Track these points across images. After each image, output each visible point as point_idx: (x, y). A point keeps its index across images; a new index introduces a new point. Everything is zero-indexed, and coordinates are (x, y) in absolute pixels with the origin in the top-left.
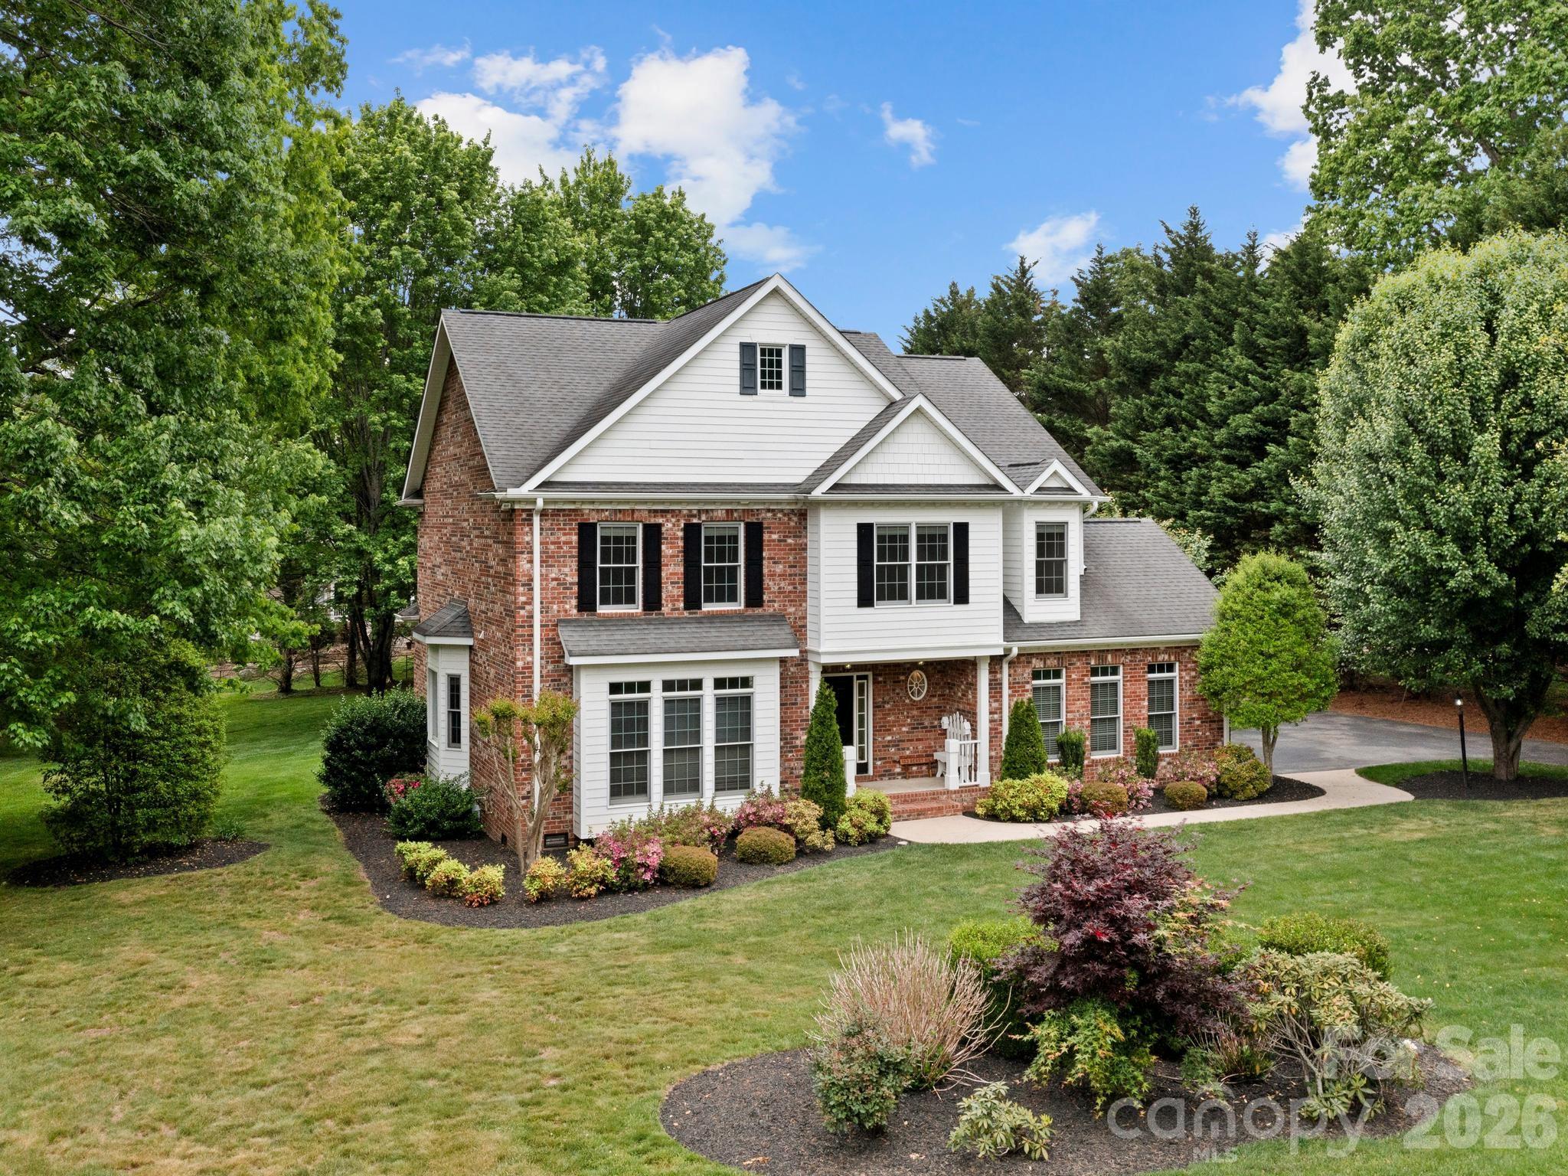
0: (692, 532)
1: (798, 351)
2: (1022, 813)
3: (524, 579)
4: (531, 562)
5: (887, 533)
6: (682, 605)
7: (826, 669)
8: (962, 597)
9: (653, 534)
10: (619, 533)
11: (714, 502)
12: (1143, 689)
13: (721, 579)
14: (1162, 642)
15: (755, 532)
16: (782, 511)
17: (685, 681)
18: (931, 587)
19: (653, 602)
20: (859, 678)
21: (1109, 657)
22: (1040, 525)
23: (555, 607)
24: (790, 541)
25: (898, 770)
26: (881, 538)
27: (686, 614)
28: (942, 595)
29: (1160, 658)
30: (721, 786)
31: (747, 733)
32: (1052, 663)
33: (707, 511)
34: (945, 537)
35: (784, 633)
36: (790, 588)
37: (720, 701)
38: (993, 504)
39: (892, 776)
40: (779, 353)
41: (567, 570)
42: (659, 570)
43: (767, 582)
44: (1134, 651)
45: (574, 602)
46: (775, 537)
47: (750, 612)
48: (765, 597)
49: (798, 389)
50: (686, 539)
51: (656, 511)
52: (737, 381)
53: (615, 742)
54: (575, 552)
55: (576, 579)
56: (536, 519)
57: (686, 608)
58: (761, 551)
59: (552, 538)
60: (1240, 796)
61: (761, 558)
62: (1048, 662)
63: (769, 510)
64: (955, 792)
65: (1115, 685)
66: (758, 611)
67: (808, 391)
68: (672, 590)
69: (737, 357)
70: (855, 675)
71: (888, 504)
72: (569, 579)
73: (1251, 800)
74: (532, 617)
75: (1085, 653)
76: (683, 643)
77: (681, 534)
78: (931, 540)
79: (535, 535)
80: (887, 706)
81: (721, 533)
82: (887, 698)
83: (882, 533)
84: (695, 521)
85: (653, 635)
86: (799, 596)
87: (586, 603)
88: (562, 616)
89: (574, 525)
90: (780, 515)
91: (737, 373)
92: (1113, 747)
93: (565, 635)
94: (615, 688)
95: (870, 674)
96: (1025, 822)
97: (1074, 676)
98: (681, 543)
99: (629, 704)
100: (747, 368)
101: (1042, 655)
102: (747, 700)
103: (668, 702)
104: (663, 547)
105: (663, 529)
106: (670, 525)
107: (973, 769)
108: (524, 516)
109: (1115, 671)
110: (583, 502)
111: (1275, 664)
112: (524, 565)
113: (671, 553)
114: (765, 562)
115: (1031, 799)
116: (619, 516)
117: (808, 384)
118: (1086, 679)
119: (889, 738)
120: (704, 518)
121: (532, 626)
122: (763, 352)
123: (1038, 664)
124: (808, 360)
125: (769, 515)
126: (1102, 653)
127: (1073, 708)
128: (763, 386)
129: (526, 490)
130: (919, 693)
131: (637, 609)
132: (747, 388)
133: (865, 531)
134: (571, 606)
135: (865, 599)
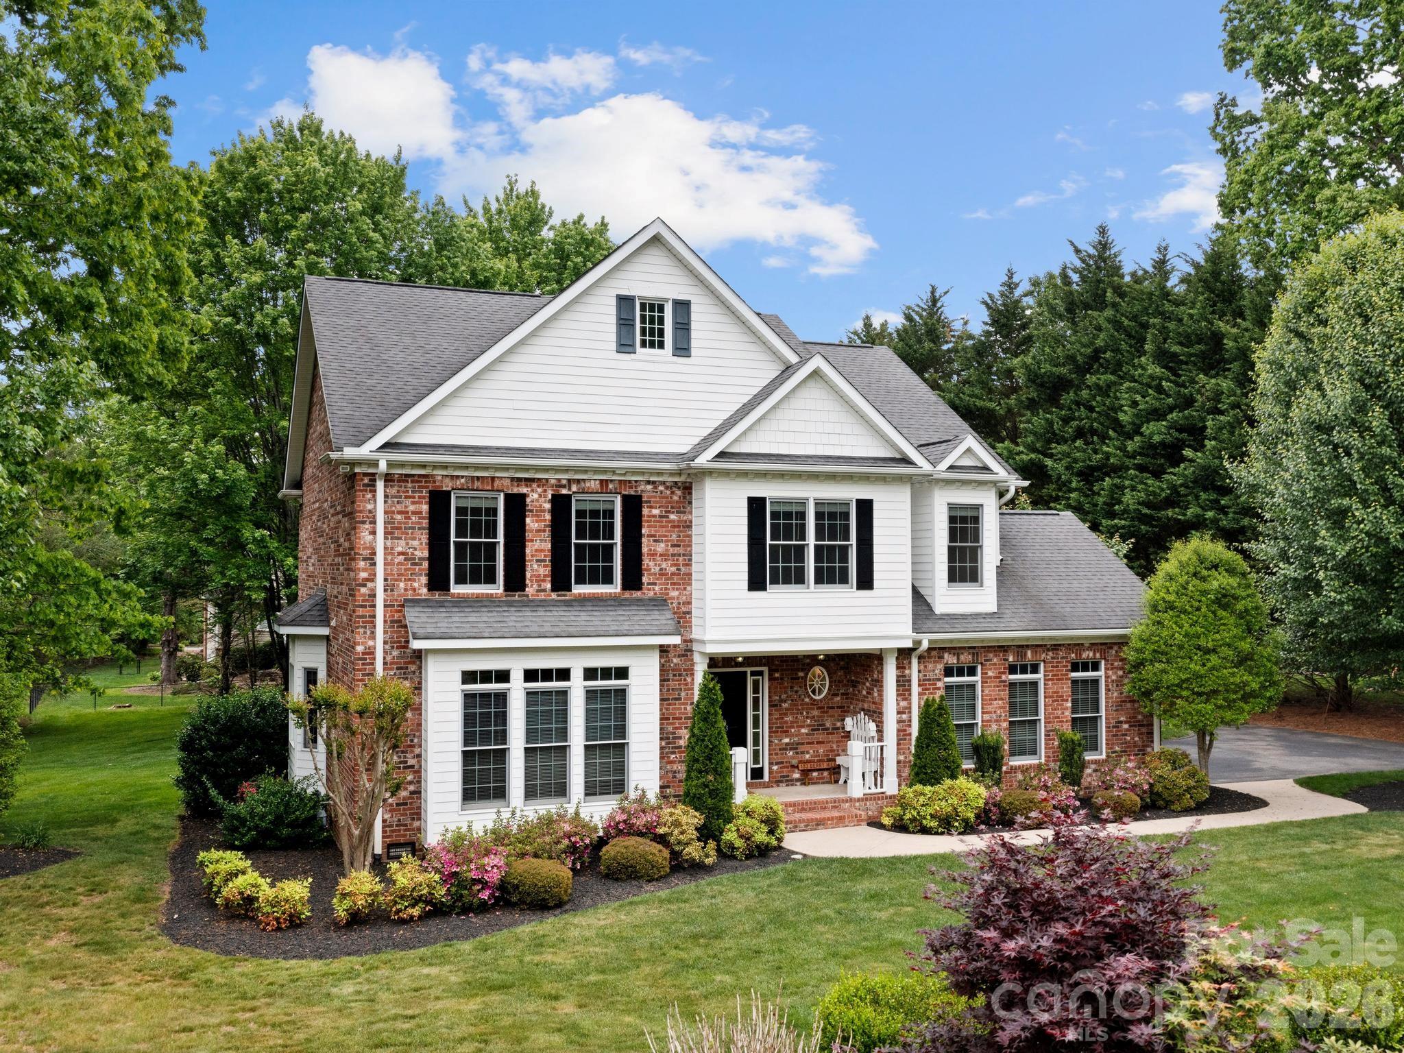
0: (560, 504)
1: (682, 307)
2: (934, 824)
3: (366, 553)
4: (374, 533)
5: (782, 509)
6: (549, 586)
7: (713, 661)
8: (866, 581)
9: (516, 506)
10: (476, 504)
11: (585, 470)
12: (1066, 689)
13: (594, 558)
14: (1086, 637)
15: (633, 506)
16: (663, 483)
17: (550, 671)
18: (831, 570)
19: (515, 582)
20: (753, 674)
21: (1029, 653)
22: (952, 507)
23: (402, 585)
24: (672, 517)
25: (797, 776)
26: (775, 515)
27: (554, 596)
28: (844, 580)
29: (1084, 655)
30: (591, 790)
31: (621, 731)
32: (966, 658)
33: (578, 481)
34: (846, 516)
35: (664, 618)
36: (673, 569)
37: (591, 694)
38: (900, 479)
39: (790, 782)
40: (661, 308)
41: (416, 543)
42: (523, 547)
43: (646, 561)
44: (1056, 647)
45: (424, 580)
46: (656, 512)
47: (627, 595)
48: (645, 579)
49: (682, 349)
50: (553, 511)
51: (519, 480)
52: (614, 337)
53: (468, 738)
54: (425, 523)
55: (426, 554)
56: (380, 485)
57: (553, 590)
58: (640, 527)
59: (399, 507)
60: (1177, 807)
61: (640, 536)
62: (962, 657)
63: (649, 482)
64: (859, 800)
65: (1034, 684)
66: (637, 594)
67: (693, 352)
68: (537, 568)
69: (614, 310)
70: (749, 670)
71: (782, 476)
72: (418, 554)
73: (1187, 811)
74: (374, 596)
75: (1002, 649)
76: (547, 627)
77: (548, 506)
78: (831, 518)
79: (379, 503)
80: (785, 705)
81: (595, 507)
82: (784, 696)
83: (776, 508)
84: (564, 491)
85: (513, 618)
86: (683, 579)
87: (438, 581)
88: (410, 595)
89: (425, 492)
90: (661, 488)
91: (614, 328)
92: (1034, 752)
93: (413, 617)
94: (469, 677)
95: (765, 669)
96: (937, 833)
97: (990, 674)
98: (548, 517)
99: (485, 696)
100: (624, 323)
101: (956, 650)
102: (621, 693)
103: (530, 694)
104: (528, 520)
105: (528, 500)
106: (536, 496)
107: (879, 774)
108: (366, 481)
109: (1035, 669)
110: (435, 466)
111: (1214, 660)
112: (364, 536)
113: (537, 527)
114: (644, 540)
115: (944, 807)
116: (477, 484)
117: (694, 343)
118: (1004, 677)
119: (787, 740)
120: (574, 488)
121: (374, 606)
122: (643, 306)
123: (950, 659)
124: (694, 316)
125: (650, 487)
126: (1021, 648)
127: (989, 708)
128: (643, 344)
129: (366, 450)
130: (820, 692)
131: (497, 589)
132: (625, 346)
133: (756, 506)
134: (420, 584)
135: (756, 582)
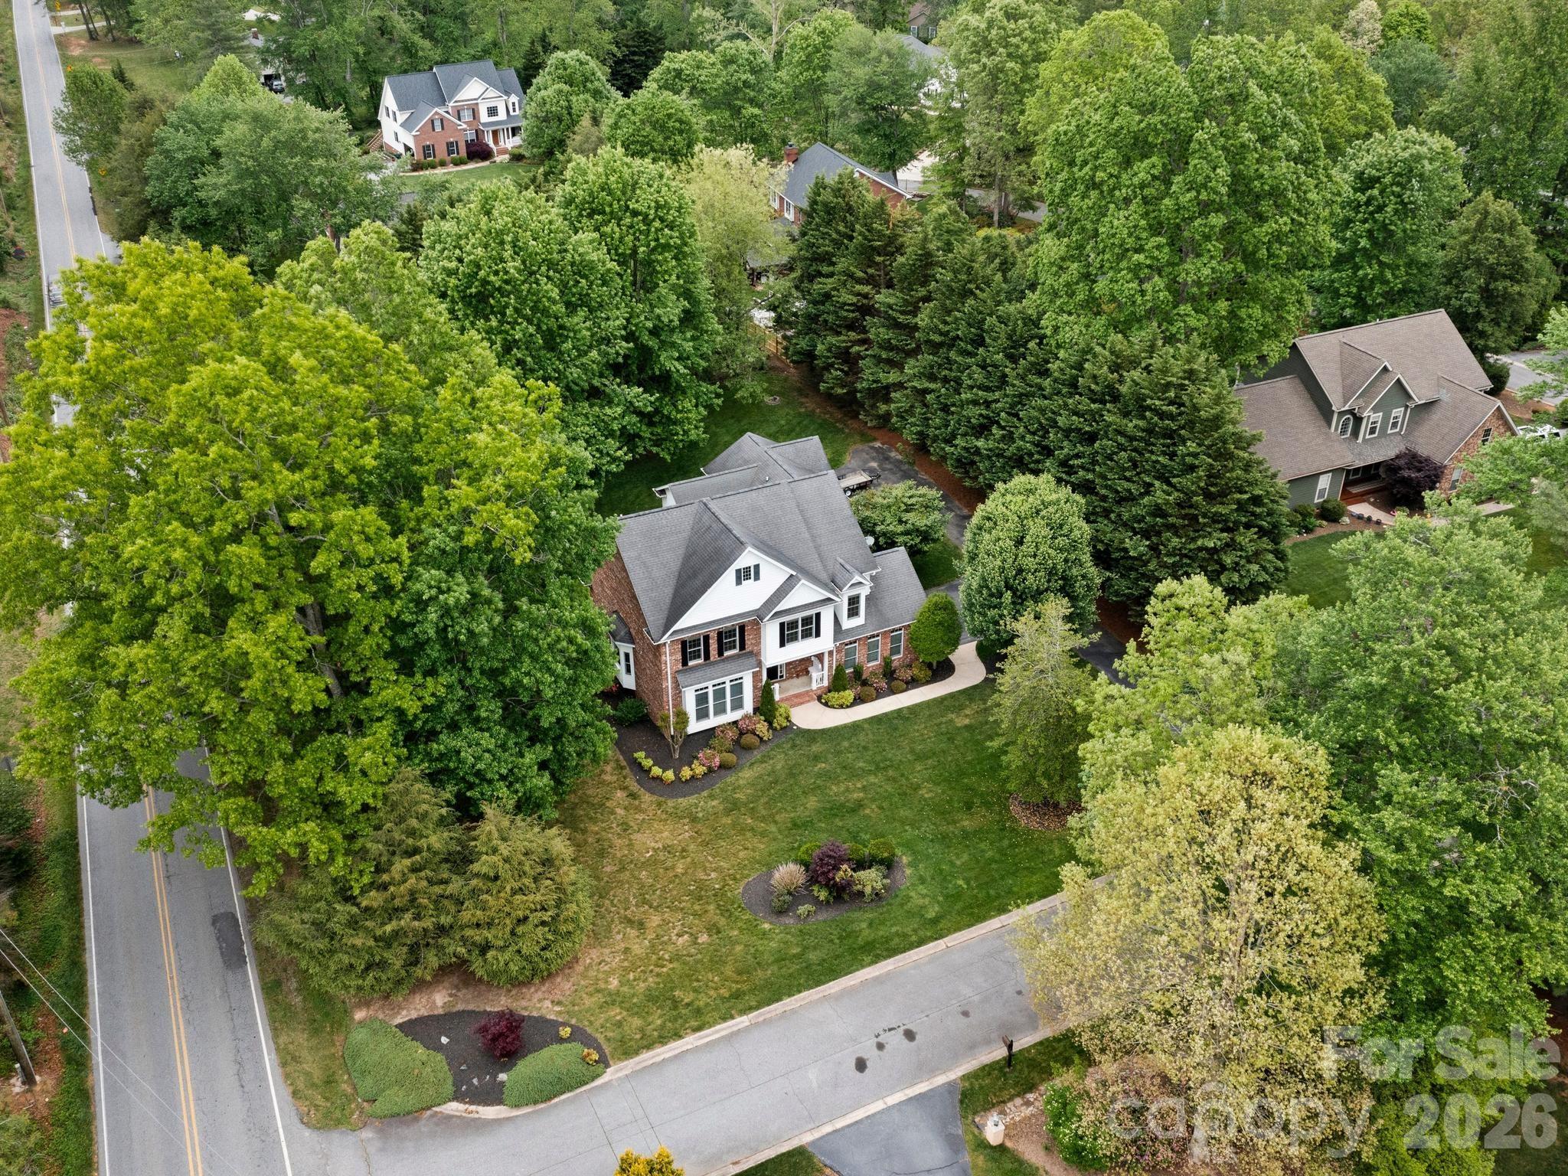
0: (720, 634)
1: (757, 567)
2: (837, 706)
3: (664, 662)
4: (666, 658)
5: (790, 622)
6: (717, 655)
7: (769, 669)
8: (818, 634)
10: (695, 639)
11: (727, 622)
12: (890, 639)
13: (730, 645)
15: (742, 628)
16: (751, 619)
17: (720, 683)
18: (807, 635)
19: (707, 657)
22: (849, 598)
23: (675, 667)
24: (755, 631)
25: (795, 675)
27: (719, 658)
28: (811, 636)
29: (896, 629)
31: (741, 692)
33: (725, 625)
34: (811, 619)
35: (753, 661)
36: (755, 643)
37: (732, 686)
38: (829, 604)
39: (793, 677)
40: (750, 569)
42: (709, 647)
43: (747, 642)
44: (885, 632)
45: (681, 664)
46: (749, 627)
47: (741, 652)
48: (746, 647)
49: (757, 577)
50: (718, 636)
51: (707, 630)
52: (735, 583)
53: (698, 705)
54: (680, 650)
55: (681, 657)
56: (668, 645)
58: (745, 632)
59: (673, 650)
60: (920, 682)
63: (747, 620)
64: (815, 690)
65: (878, 640)
66: (744, 652)
67: (761, 578)
68: (713, 652)
69: (735, 575)
71: (790, 614)
72: (679, 657)
73: (924, 683)
74: (667, 672)
75: (865, 637)
76: (718, 669)
77: (716, 635)
78: (807, 621)
79: (668, 651)
81: (730, 630)
83: (788, 623)
84: (721, 630)
85: (709, 671)
86: (758, 643)
87: (685, 663)
88: (677, 670)
89: (680, 642)
91: (735, 581)
92: (877, 659)
93: (680, 678)
94: (697, 690)
96: (837, 708)
97: (861, 643)
98: (716, 637)
99: (702, 694)
100: (738, 578)
101: (849, 641)
102: (741, 683)
103: (714, 690)
104: (710, 640)
105: (710, 634)
106: (712, 632)
107: (822, 680)
108: (664, 646)
109: (878, 636)
110: (683, 635)
112: (664, 659)
113: (713, 641)
114: (746, 636)
115: (840, 702)
116: (695, 634)
117: (761, 576)
118: (866, 643)
120: (724, 627)
121: (668, 676)
122: (744, 571)
124: (761, 569)
125: (747, 622)
126: (872, 635)
127: (860, 653)
128: (744, 581)
131: (701, 661)
132: (739, 582)
133: (782, 625)
134: (680, 666)
135: (782, 644)
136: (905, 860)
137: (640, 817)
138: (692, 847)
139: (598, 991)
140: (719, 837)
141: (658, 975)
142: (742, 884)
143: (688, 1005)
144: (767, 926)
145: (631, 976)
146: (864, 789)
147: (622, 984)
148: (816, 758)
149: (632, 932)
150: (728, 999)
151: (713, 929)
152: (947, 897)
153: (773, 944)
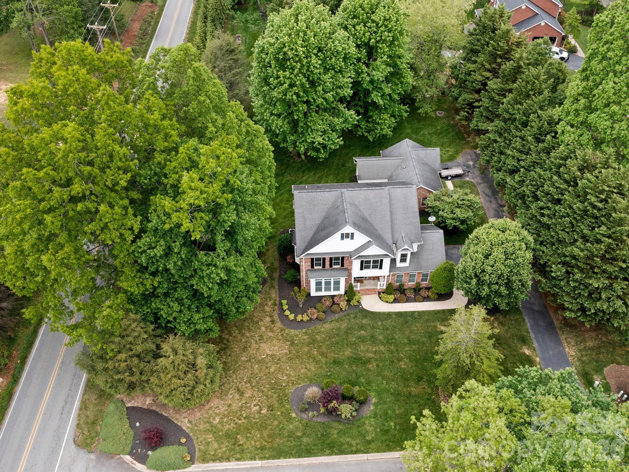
0: (331, 259)
2: (385, 301)
4: (303, 263)
8: (381, 268)
9: (324, 259)
11: (335, 254)
12: (421, 275)
13: (336, 263)
15: (343, 258)
17: (328, 279)
19: (324, 266)
22: (402, 254)
23: (307, 268)
24: (349, 259)
26: (365, 262)
28: (377, 268)
30: (334, 290)
31: (339, 285)
34: (378, 261)
35: (346, 273)
37: (334, 281)
40: (349, 234)
42: (325, 263)
46: (346, 258)
47: (341, 268)
48: (344, 266)
52: (340, 239)
53: (316, 286)
54: (310, 261)
57: (330, 267)
59: (307, 260)
63: (345, 255)
64: (378, 289)
67: (354, 239)
68: (327, 265)
69: (340, 235)
71: (367, 258)
72: (309, 264)
74: (303, 269)
76: (328, 276)
78: (375, 262)
79: (303, 260)
81: (337, 258)
84: (332, 257)
85: (324, 273)
86: (350, 266)
87: (312, 267)
89: (310, 258)
90: (348, 255)
92: (414, 281)
93: (309, 272)
94: (316, 280)
97: (406, 274)
99: (319, 282)
100: (342, 237)
101: (399, 273)
102: (339, 281)
103: (325, 281)
106: (327, 257)
107: (383, 286)
113: (327, 260)
114: (345, 261)
122: (345, 234)
124: (354, 235)
127: (405, 278)
128: (345, 239)
131: (320, 268)
133: (362, 262)
134: (310, 268)
135: (361, 269)
136: (374, 400)
137: (270, 334)
138: (283, 359)
139: (208, 422)
140: (298, 357)
141: (236, 424)
142: (295, 387)
143: (240, 445)
144: (294, 415)
145: (225, 420)
146: (375, 353)
147: (219, 423)
148: (362, 327)
149: (237, 396)
150: (258, 449)
151: (271, 408)
152: (381, 430)
153: (291, 427)
